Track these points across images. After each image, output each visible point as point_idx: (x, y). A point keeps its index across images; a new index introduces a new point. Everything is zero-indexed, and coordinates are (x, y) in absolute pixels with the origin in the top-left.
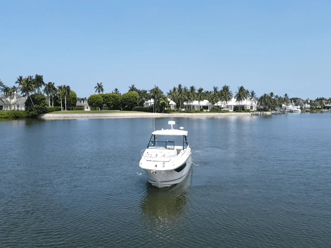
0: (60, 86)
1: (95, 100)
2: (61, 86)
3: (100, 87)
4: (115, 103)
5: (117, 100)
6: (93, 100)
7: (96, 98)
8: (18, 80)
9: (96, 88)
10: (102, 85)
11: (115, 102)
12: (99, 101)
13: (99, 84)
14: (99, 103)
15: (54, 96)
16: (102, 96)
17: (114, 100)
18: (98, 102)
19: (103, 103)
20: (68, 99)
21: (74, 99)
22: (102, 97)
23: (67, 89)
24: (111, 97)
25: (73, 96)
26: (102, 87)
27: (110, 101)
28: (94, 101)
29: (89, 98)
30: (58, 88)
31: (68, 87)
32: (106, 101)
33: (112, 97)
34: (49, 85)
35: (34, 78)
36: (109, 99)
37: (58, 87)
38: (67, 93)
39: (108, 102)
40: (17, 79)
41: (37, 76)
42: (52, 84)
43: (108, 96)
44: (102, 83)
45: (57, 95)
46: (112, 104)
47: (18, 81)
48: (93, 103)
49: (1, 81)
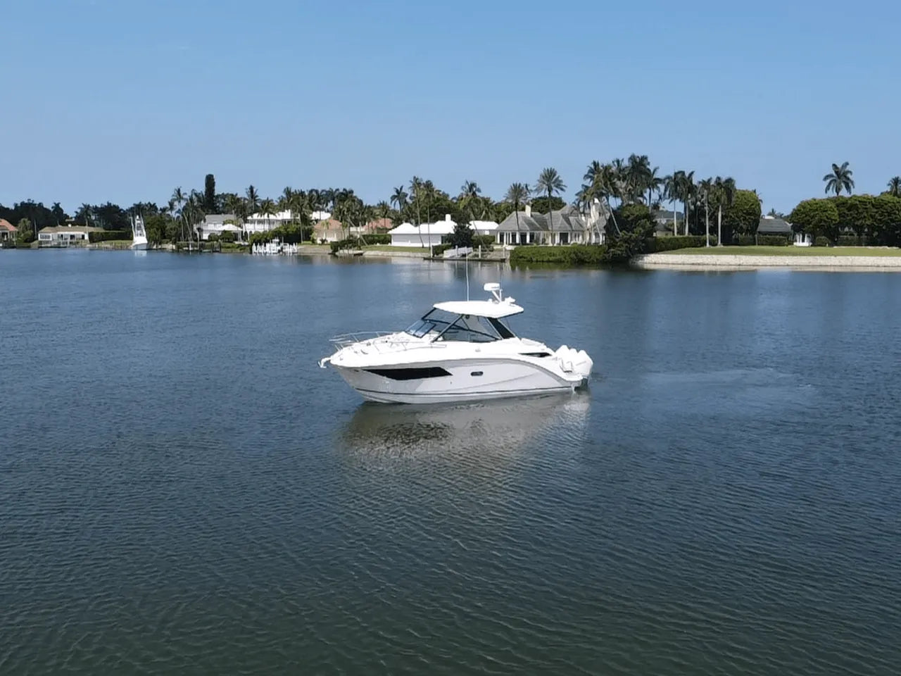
0: (706, 180)
1: (812, 214)
2: (709, 180)
3: (841, 176)
4: (881, 225)
5: (889, 214)
6: (806, 216)
7: (817, 210)
8: (590, 171)
9: (828, 181)
10: (848, 168)
11: (880, 220)
12: (825, 218)
13: (839, 166)
14: (823, 223)
15: (695, 207)
16: (838, 202)
17: (877, 215)
18: (821, 221)
19: (842, 224)
20: (733, 213)
21: (750, 214)
22: (837, 206)
23: (727, 186)
24: (869, 206)
25: (747, 205)
26: (849, 175)
27: (865, 217)
28: (808, 218)
29: (794, 210)
30: (701, 185)
31: (730, 181)
32: (850, 218)
33: (873, 205)
34: (675, 179)
35: (626, 163)
36: (860, 211)
37: (700, 182)
38: (724, 198)
39: (858, 220)
40: (589, 168)
41: (632, 158)
42: (687, 175)
43: (858, 203)
44: (847, 164)
45: (703, 203)
46: (872, 228)
47: (591, 174)
48: (803, 223)
49: (558, 177)
